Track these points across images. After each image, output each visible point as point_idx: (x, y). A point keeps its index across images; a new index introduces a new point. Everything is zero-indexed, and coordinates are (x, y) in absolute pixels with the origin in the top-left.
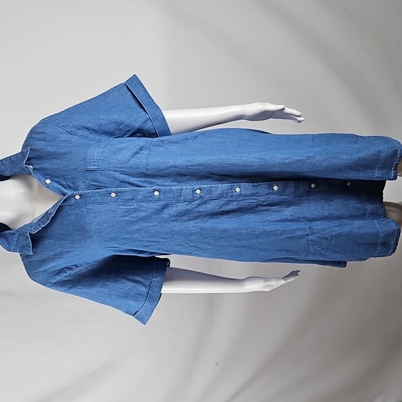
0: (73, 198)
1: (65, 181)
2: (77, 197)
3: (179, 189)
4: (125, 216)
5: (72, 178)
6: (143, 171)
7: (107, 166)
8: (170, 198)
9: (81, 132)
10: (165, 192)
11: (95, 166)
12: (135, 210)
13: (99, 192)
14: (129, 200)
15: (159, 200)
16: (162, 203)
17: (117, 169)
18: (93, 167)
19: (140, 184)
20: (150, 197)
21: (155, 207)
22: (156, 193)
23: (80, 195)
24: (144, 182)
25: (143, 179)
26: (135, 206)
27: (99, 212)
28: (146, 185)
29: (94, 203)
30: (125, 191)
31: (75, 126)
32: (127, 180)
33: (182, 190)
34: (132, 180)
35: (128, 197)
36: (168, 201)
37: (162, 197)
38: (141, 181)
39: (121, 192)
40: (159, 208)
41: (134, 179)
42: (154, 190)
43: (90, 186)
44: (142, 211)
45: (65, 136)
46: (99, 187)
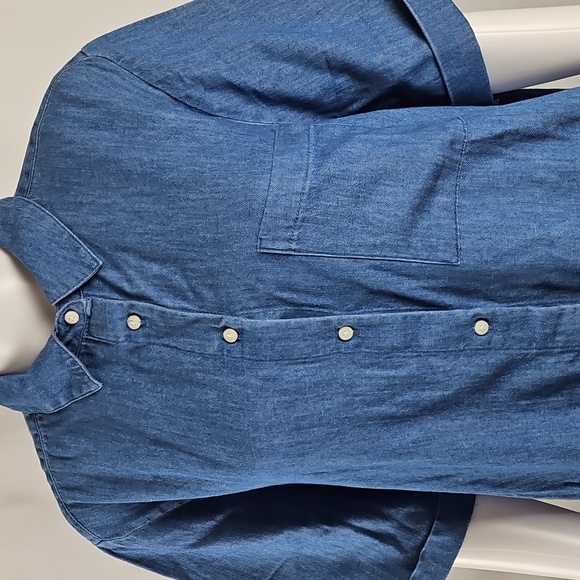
0: (215, 335)
1: (185, 277)
2: (231, 335)
3: (551, 314)
4: (381, 401)
5: (211, 273)
6: (447, 257)
7: (328, 242)
8: (521, 340)
9: (217, 100)
10: (508, 324)
11: (290, 240)
12: (411, 383)
13: (302, 327)
14: (395, 349)
15: (487, 346)
16: (495, 358)
17: (363, 251)
18: (282, 245)
19: (432, 296)
20: (460, 339)
21: (473, 370)
22: (481, 327)
23: (240, 332)
24: (445, 290)
25: (441, 283)
26: (410, 367)
27: (299, 391)
28: (448, 299)
29: (285, 358)
30: (382, 323)
31: (199, 81)
32: (392, 289)
33: (560, 315)
34: (407, 287)
35: (393, 339)
36: (515, 352)
37: (497, 337)
38: (434, 289)
39: (369, 326)
40: (484, 372)
41: (414, 283)
42: (478, 318)
43: (270, 302)
44: (433, 385)
45: (175, 117)
46: (300, 310)
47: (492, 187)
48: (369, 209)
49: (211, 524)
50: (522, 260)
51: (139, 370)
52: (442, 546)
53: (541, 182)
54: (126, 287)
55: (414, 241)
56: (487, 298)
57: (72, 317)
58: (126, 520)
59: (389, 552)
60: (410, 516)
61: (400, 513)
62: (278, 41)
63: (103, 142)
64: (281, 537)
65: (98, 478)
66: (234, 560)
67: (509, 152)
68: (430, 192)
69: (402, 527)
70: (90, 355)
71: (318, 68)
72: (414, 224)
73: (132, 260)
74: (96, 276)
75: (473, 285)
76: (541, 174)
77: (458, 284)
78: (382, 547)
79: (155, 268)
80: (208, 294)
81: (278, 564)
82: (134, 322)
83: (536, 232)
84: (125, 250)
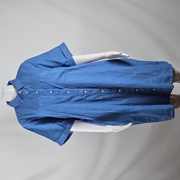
0: (35, 92)
1: (33, 86)
4: (55, 101)
5: (35, 85)
6: (63, 82)
7: (49, 80)
10: (72, 91)
13: (45, 91)
14: (57, 94)
15: (69, 94)
16: (71, 96)
17: (53, 82)
18: (43, 81)
19: (62, 88)
21: (68, 97)
22: (68, 92)
23: (38, 92)
24: (64, 87)
25: (63, 86)
26: (59, 97)
27: (45, 99)
28: (64, 88)
29: (43, 95)
30: (56, 91)
31: (38, 64)
32: (57, 86)
33: (79, 91)
34: (58, 86)
35: (57, 93)
36: (73, 95)
37: (71, 93)
38: (62, 87)
39: (54, 91)
40: (69, 98)
41: (59, 86)
42: (68, 91)
43: (42, 88)
44: (62, 99)
45: (33, 68)
46: (45, 89)
47: (70, 75)
48: (54, 77)
49: (37, 122)
50: (72, 83)
51: (27, 98)
52: (69, 127)
53: (76, 74)
54: (26, 88)
55: (59, 80)
56: (69, 88)
57: (20, 92)
58: (26, 121)
59: (62, 128)
60: (65, 123)
61: (64, 122)
62: (48, 59)
63: (25, 71)
64: (47, 124)
65: (22, 115)
66: (41, 129)
67: (73, 71)
68: (62, 75)
69: (64, 124)
70: (22, 97)
71: (53, 62)
72: (59, 78)
73: (27, 85)
74: (23, 87)
75: (67, 87)
76: (77, 73)
77: (65, 86)
78: (61, 127)
79: (30, 85)
80: (35, 88)
81: (47, 130)
82: (27, 92)
83: (74, 80)
84: (26, 84)
